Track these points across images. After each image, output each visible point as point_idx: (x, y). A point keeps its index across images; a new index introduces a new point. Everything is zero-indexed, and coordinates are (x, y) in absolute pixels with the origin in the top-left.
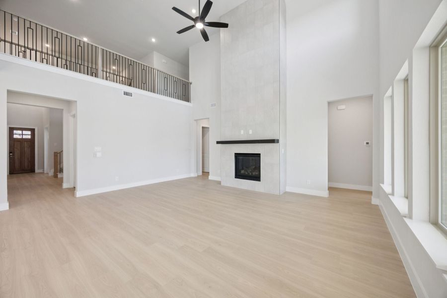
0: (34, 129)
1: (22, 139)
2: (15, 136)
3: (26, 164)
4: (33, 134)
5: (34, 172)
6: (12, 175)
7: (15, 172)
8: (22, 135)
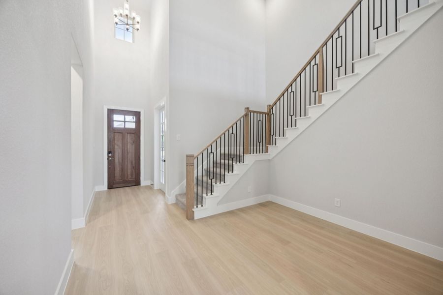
0: (139, 112)
1: (125, 129)
2: (116, 125)
3: (129, 171)
4: (138, 122)
5: (139, 184)
6: (112, 190)
7: (114, 186)
8: (125, 122)
